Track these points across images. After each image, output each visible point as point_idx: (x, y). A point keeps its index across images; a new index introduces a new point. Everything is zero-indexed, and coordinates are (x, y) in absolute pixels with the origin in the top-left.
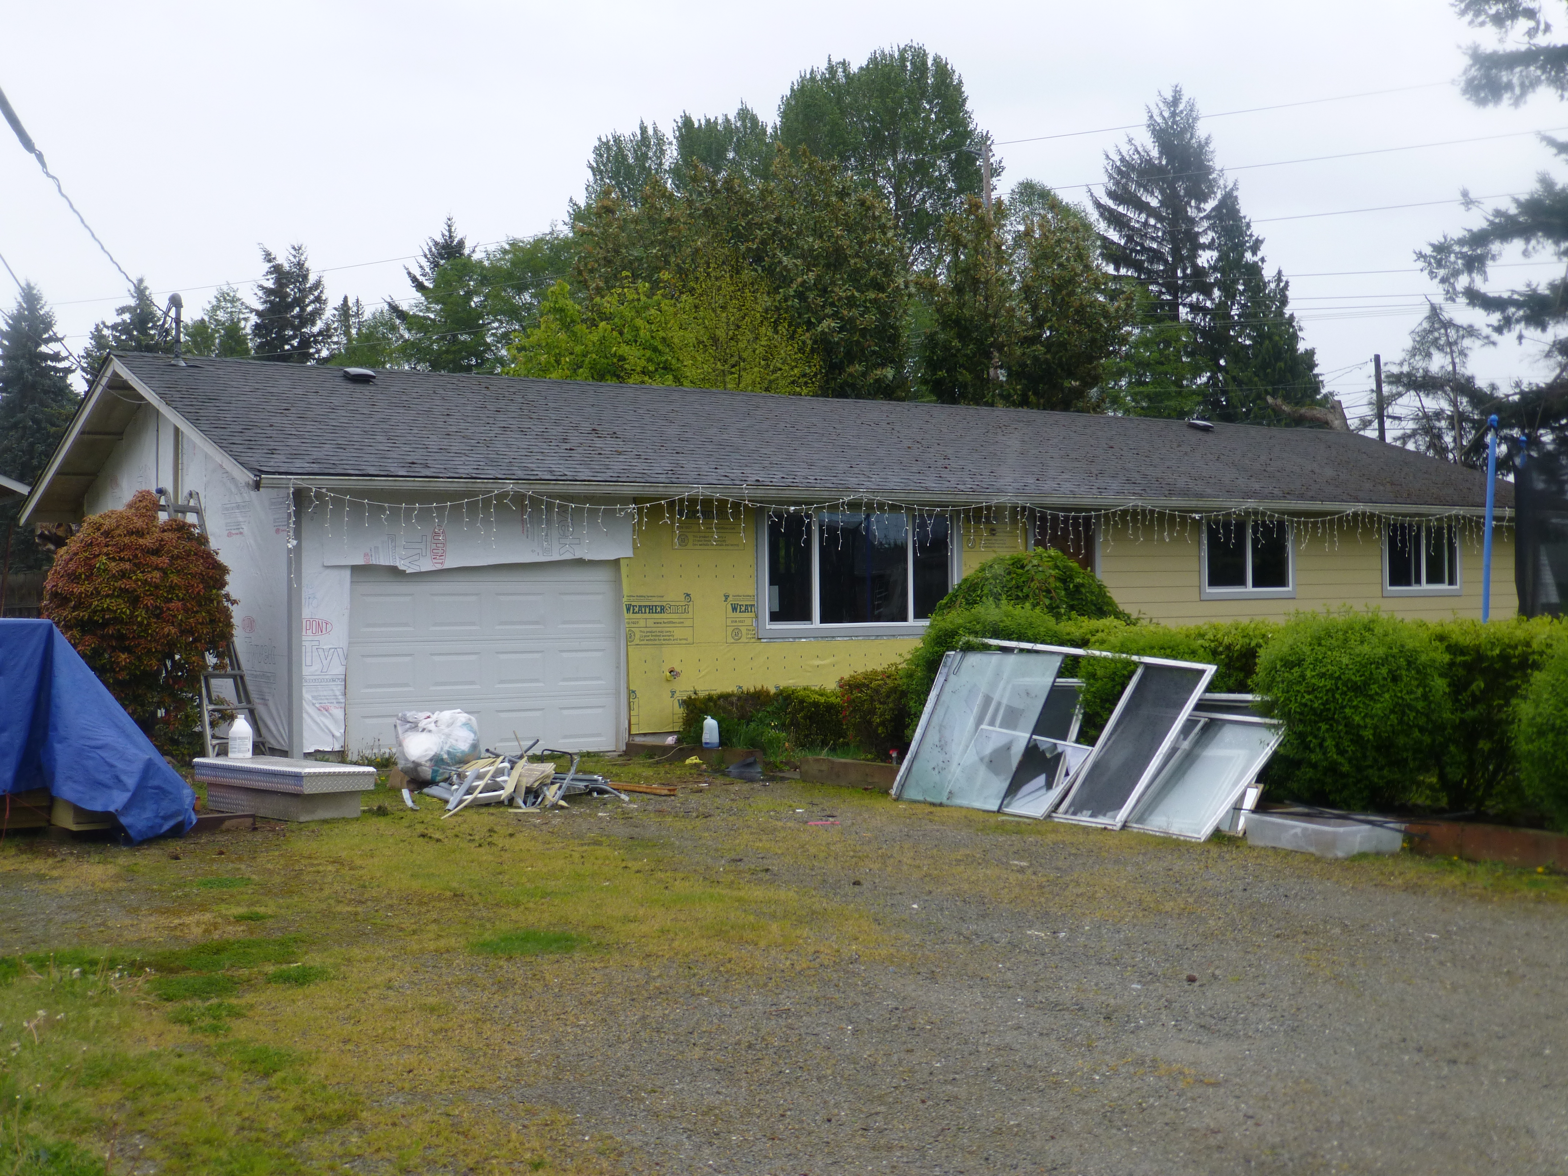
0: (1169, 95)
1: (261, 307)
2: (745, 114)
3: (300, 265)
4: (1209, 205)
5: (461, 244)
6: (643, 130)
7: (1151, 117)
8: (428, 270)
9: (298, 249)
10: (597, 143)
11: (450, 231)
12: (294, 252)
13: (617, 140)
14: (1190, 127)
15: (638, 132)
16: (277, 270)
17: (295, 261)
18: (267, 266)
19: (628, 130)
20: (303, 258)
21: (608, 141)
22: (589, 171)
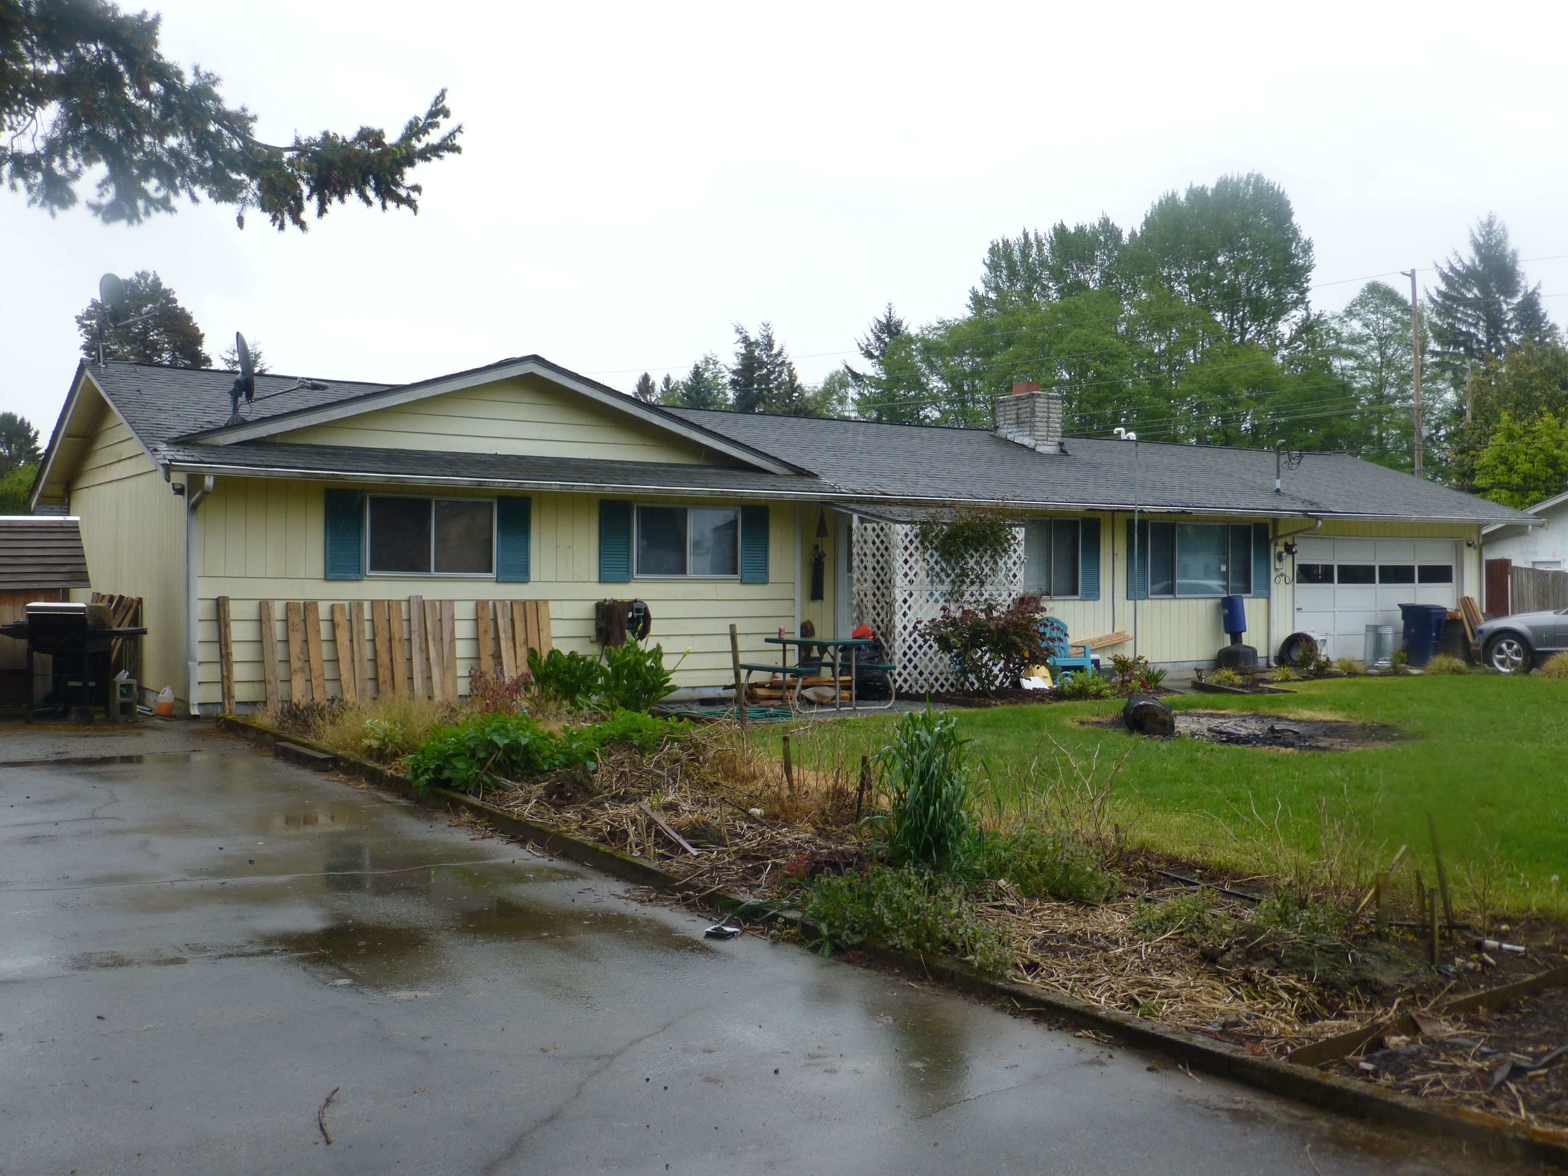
0: (1485, 220)
1: (735, 368)
2: (1106, 225)
3: (769, 337)
4: (1517, 300)
5: (900, 323)
6: (1026, 236)
7: (1473, 235)
8: (872, 341)
9: (766, 326)
10: (990, 246)
11: (890, 313)
12: (764, 328)
13: (1006, 243)
14: (1500, 242)
15: (1022, 237)
16: (746, 340)
17: (765, 334)
18: (738, 337)
19: (1014, 236)
20: (770, 332)
21: (998, 244)
22: (985, 267)
